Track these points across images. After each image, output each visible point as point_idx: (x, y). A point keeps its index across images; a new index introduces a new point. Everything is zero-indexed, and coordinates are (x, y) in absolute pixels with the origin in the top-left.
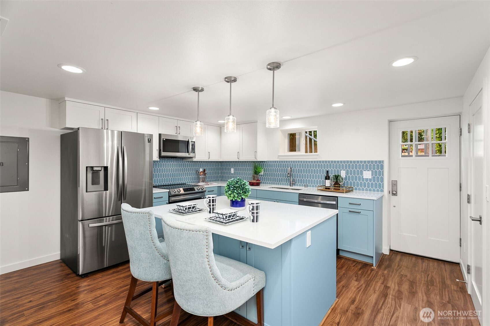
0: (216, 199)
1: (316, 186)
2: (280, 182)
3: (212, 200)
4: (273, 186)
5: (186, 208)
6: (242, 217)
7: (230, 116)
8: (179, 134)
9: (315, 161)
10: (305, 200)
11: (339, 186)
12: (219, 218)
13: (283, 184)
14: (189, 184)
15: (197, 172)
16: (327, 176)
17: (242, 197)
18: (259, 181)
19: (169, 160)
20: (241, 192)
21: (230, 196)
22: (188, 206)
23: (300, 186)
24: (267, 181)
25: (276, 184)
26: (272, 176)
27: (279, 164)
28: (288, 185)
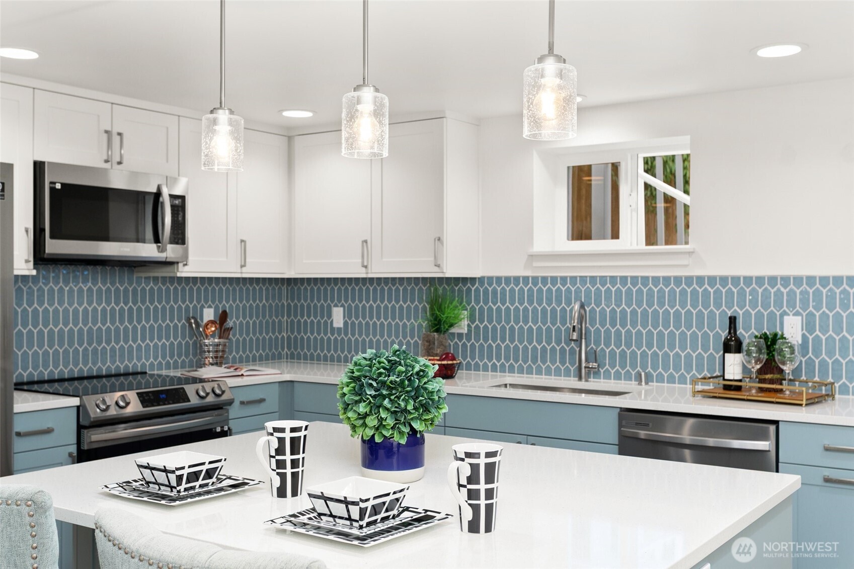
0: (305, 436)
1: (682, 380)
2: (535, 360)
3: (292, 439)
4: (509, 379)
5: (179, 478)
6: (426, 511)
7: (365, 89)
8: (120, 163)
9: (681, 277)
10: (643, 434)
11: (777, 379)
12: (331, 515)
13: (548, 372)
14: (160, 372)
15: (190, 324)
16: (730, 340)
17: (412, 428)
18: (453, 359)
19: (74, 271)
20: (410, 407)
21: (361, 422)
22: (190, 467)
23: (618, 377)
24: (482, 359)
25: (521, 371)
26: (503, 340)
27: (530, 290)
28: (567, 374)
